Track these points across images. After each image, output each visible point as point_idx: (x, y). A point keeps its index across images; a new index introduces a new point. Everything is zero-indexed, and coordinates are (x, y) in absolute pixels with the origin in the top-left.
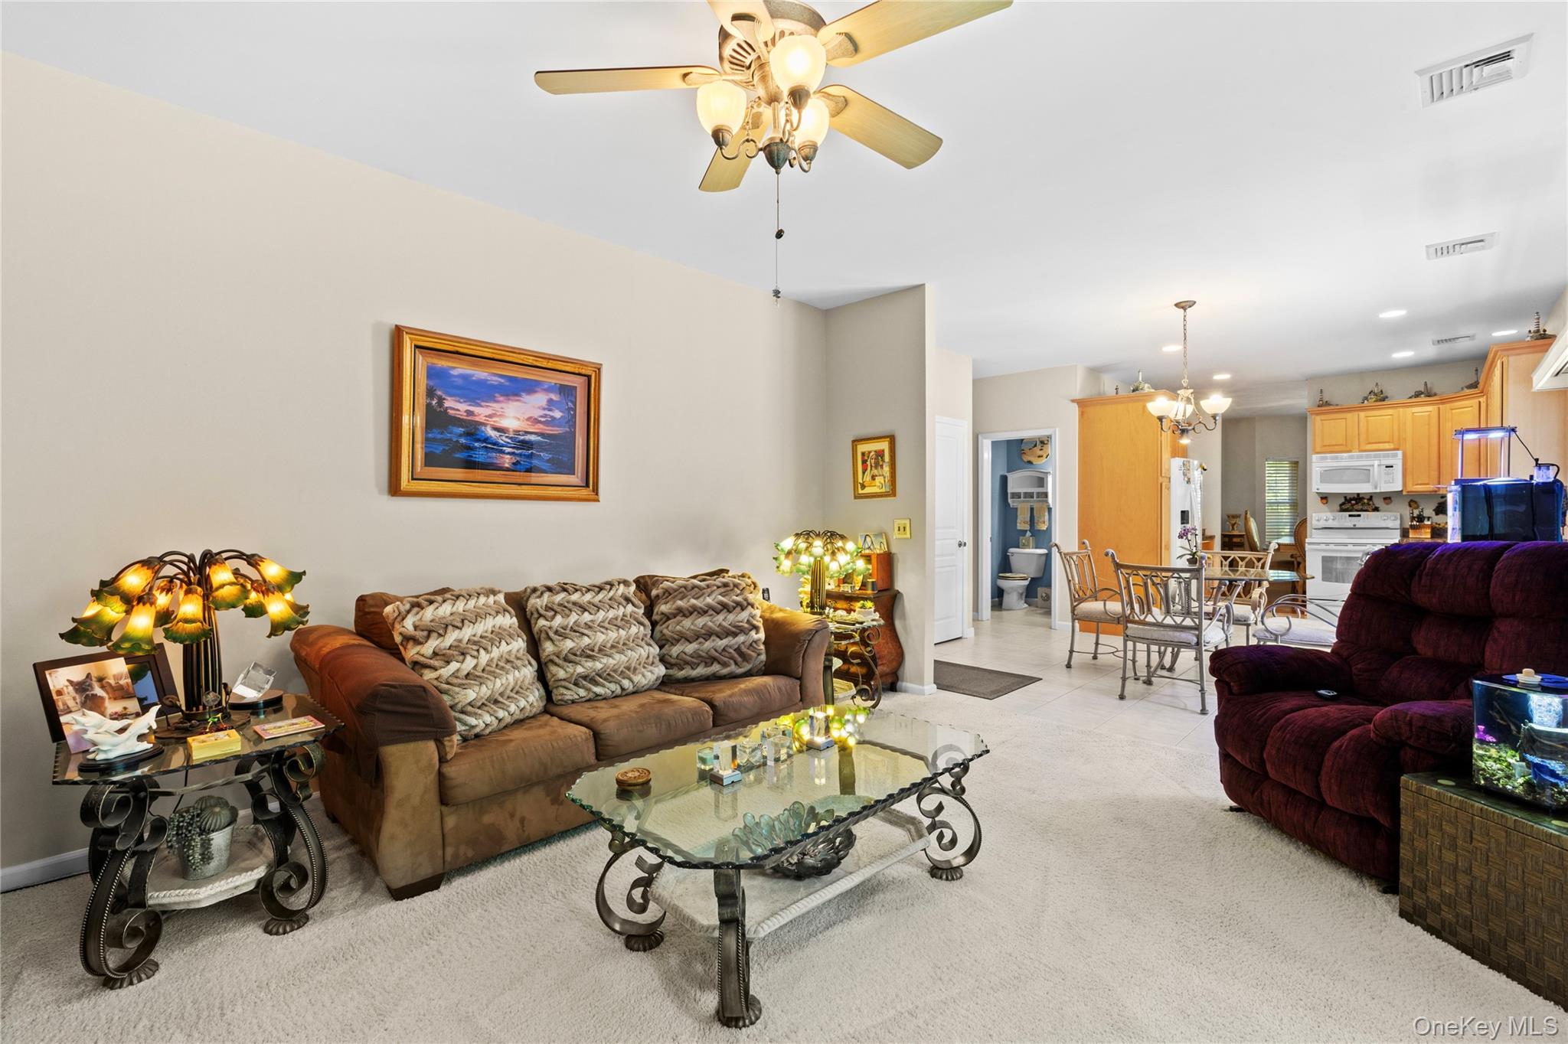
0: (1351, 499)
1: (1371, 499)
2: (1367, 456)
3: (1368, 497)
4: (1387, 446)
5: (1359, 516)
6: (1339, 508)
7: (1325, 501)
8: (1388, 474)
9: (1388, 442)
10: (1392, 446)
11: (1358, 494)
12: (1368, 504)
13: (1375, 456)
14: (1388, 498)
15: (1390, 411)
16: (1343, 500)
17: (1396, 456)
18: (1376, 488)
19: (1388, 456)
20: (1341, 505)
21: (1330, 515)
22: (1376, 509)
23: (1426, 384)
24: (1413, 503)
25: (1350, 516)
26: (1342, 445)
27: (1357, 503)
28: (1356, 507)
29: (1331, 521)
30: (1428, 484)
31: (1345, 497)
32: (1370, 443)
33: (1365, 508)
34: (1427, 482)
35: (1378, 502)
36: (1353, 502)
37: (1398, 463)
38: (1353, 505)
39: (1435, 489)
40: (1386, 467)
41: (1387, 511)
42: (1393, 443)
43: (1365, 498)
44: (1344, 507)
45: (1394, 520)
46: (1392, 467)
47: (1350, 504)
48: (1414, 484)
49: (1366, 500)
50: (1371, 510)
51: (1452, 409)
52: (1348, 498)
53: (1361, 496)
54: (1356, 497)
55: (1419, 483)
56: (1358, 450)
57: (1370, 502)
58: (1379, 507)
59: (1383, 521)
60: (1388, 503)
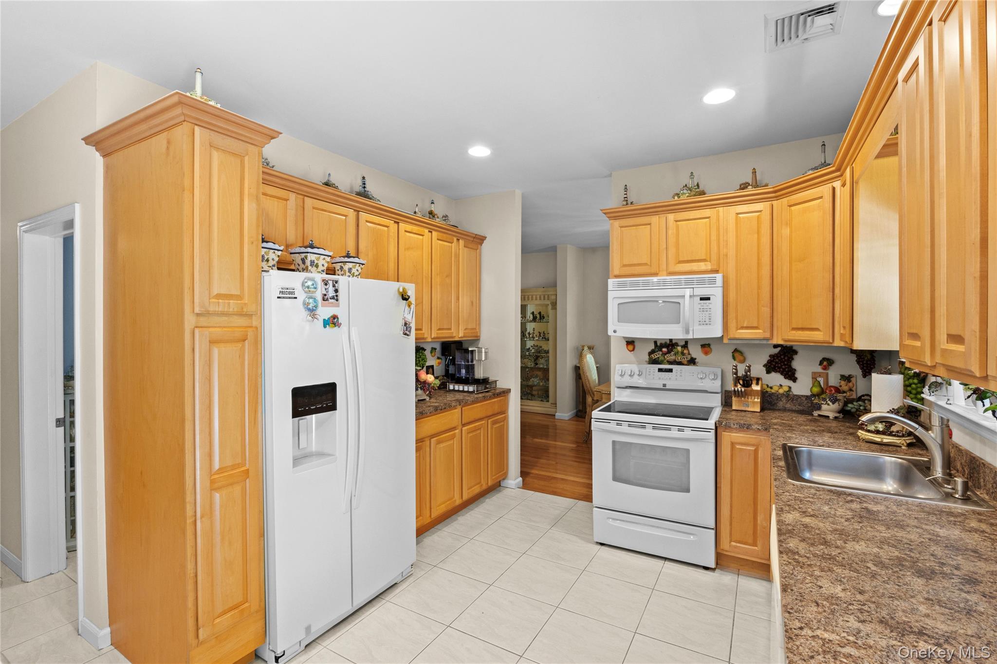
0: (663, 346)
1: (686, 345)
2: (678, 283)
3: (683, 343)
4: (702, 266)
5: (671, 370)
6: (647, 358)
7: (631, 347)
8: (703, 310)
9: (704, 260)
10: (708, 266)
11: (671, 340)
12: (683, 353)
13: (688, 283)
14: (706, 346)
15: (707, 212)
16: (652, 347)
17: (713, 281)
18: (687, 332)
19: (701, 282)
20: (651, 353)
21: (635, 368)
22: (692, 362)
23: (754, 172)
24: (737, 353)
25: (660, 370)
26: (646, 264)
27: (669, 352)
28: (671, 357)
29: (636, 376)
30: (757, 328)
31: (655, 342)
32: (680, 262)
33: (679, 358)
34: (755, 325)
35: (695, 352)
36: (665, 350)
37: (716, 293)
38: (664, 354)
39: (768, 335)
40: (701, 299)
41: (705, 365)
42: (710, 262)
43: (678, 346)
44: (654, 356)
45: (713, 379)
46: (708, 299)
47: (661, 353)
48: (742, 328)
49: (679, 348)
50: (686, 363)
51: (790, 206)
52: (658, 344)
53: (674, 342)
54: (668, 342)
55: (745, 325)
56: (665, 273)
57: (685, 351)
58: (695, 359)
59: (700, 381)
60: (706, 353)
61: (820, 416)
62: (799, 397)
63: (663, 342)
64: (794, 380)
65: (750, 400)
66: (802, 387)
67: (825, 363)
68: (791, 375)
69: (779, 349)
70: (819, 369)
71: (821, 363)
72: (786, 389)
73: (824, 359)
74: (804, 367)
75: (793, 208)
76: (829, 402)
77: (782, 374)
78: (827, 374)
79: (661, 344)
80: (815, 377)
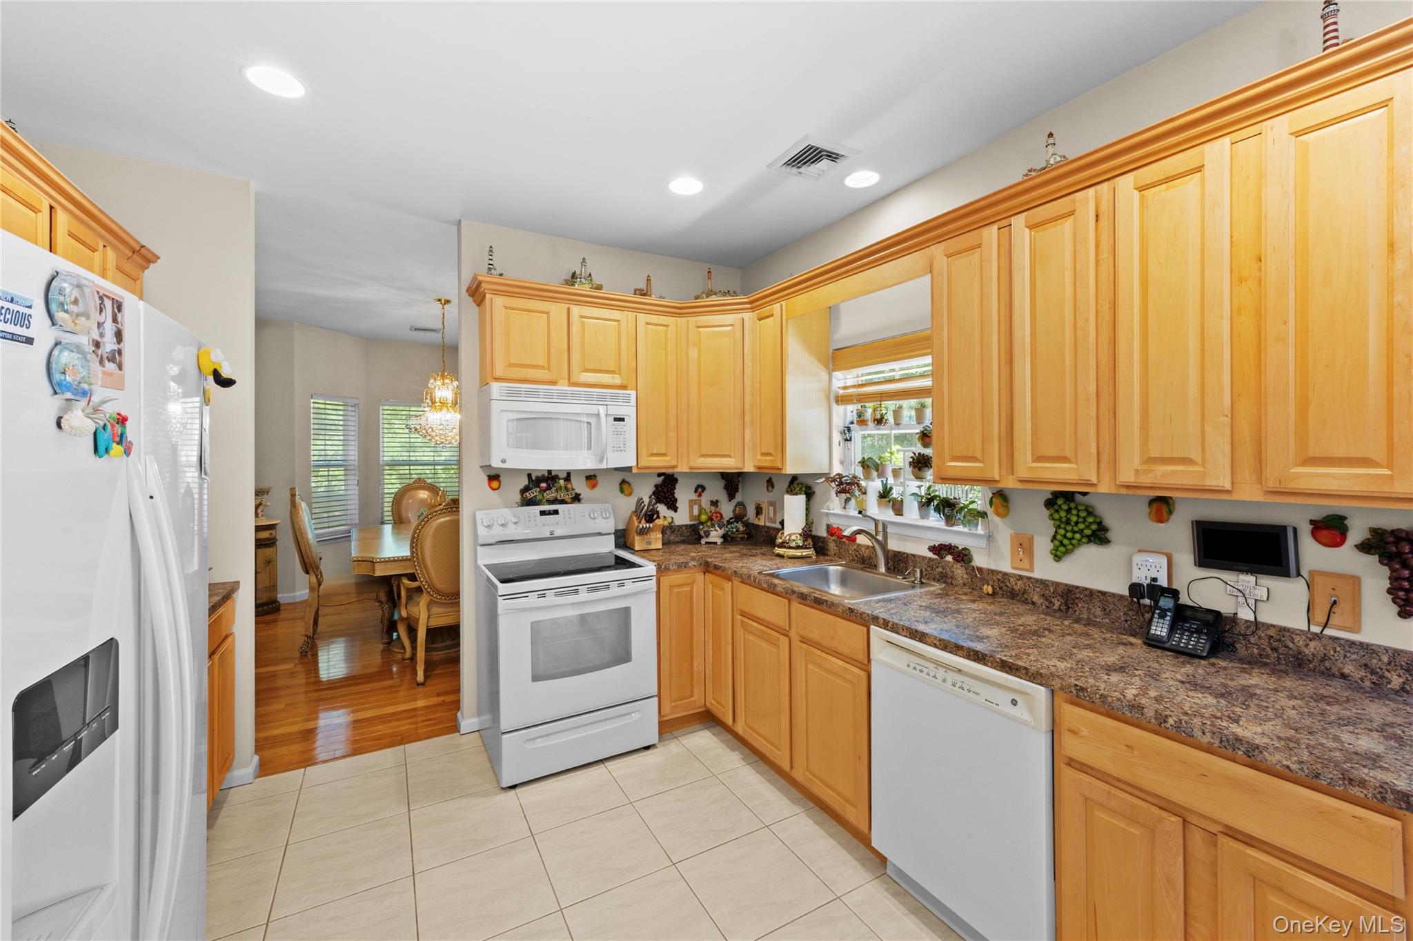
0: (539, 480)
1: (568, 478)
2: (589, 397)
3: (565, 475)
4: (606, 378)
5: (556, 512)
6: (518, 497)
7: (495, 484)
8: (617, 433)
9: (613, 372)
10: (617, 380)
11: (550, 472)
12: (567, 489)
13: (602, 398)
14: (591, 478)
15: (616, 314)
16: (525, 482)
17: (627, 399)
18: (601, 461)
19: (615, 399)
20: (525, 490)
21: (507, 514)
22: (577, 499)
23: (649, 280)
24: (624, 487)
25: (543, 513)
26: (542, 367)
27: (549, 488)
28: (550, 495)
29: (511, 525)
30: (664, 455)
31: (529, 476)
32: (586, 370)
33: (561, 495)
34: (664, 451)
35: (579, 485)
36: (544, 485)
37: (629, 412)
38: (543, 491)
39: (674, 463)
40: (616, 419)
41: (590, 501)
42: (620, 374)
43: (559, 479)
44: (529, 495)
45: (607, 518)
46: (622, 420)
47: (538, 489)
48: (652, 455)
49: (562, 482)
50: (569, 500)
51: (698, 327)
52: (534, 478)
53: (553, 474)
54: (546, 474)
55: (655, 452)
56: (566, 382)
57: (569, 486)
58: (580, 495)
59: (593, 521)
60: (594, 486)
61: (707, 543)
62: (680, 527)
63: (540, 475)
64: (675, 509)
65: (652, 537)
66: (682, 517)
67: (700, 490)
68: (672, 505)
69: (662, 478)
70: (694, 496)
71: (696, 491)
72: (670, 520)
73: (699, 486)
74: (683, 495)
75: (701, 329)
76: (717, 528)
77: (666, 505)
78: (700, 500)
79: (537, 478)
80: (692, 503)
